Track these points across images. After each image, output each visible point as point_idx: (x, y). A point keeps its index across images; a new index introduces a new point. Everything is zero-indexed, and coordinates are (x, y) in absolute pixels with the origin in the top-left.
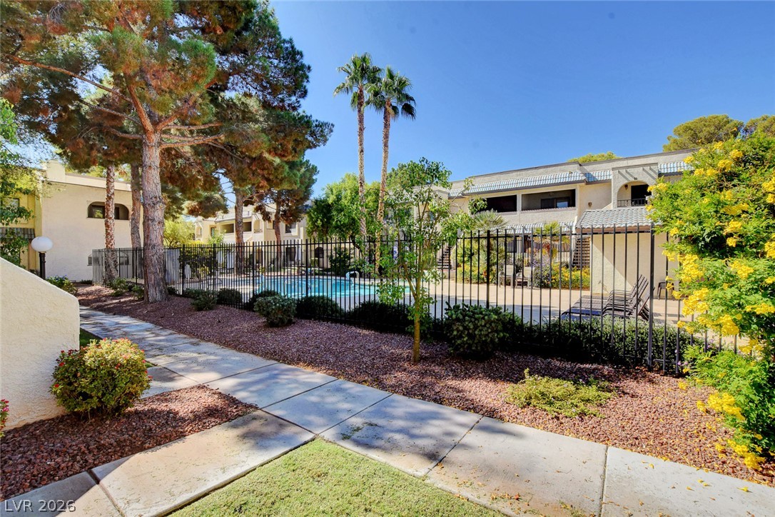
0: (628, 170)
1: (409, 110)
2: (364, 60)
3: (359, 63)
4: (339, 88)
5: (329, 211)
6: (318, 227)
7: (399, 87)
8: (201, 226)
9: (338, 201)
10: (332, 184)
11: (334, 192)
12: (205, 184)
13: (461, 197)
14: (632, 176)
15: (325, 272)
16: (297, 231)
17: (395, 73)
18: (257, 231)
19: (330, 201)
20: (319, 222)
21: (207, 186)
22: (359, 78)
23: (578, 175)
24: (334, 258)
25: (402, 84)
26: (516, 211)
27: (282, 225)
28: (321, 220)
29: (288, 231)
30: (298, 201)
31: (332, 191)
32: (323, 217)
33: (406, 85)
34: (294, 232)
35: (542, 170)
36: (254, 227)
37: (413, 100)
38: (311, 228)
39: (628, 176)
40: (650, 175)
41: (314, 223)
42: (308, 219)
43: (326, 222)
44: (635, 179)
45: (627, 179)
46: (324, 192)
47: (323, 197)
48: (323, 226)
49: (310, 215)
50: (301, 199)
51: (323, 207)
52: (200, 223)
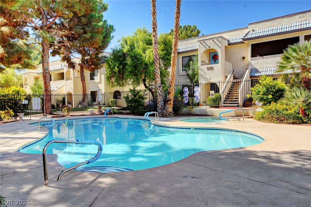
5: (124, 59)
6: (115, 72)
8: (27, 77)
9: (131, 50)
10: (126, 36)
11: (129, 43)
13: (242, 43)
15: (122, 111)
16: (99, 78)
18: (68, 79)
19: (125, 50)
20: (116, 68)
24: (130, 98)
27: (87, 73)
28: (118, 67)
29: (92, 78)
30: (97, 49)
31: (126, 42)
32: (119, 65)
34: (97, 79)
36: (66, 76)
38: (110, 74)
41: (112, 70)
42: (107, 66)
43: (122, 69)
46: (120, 44)
47: (119, 48)
48: (119, 71)
49: (109, 63)
50: (100, 47)
51: (120, 56)
52: (26, 75)
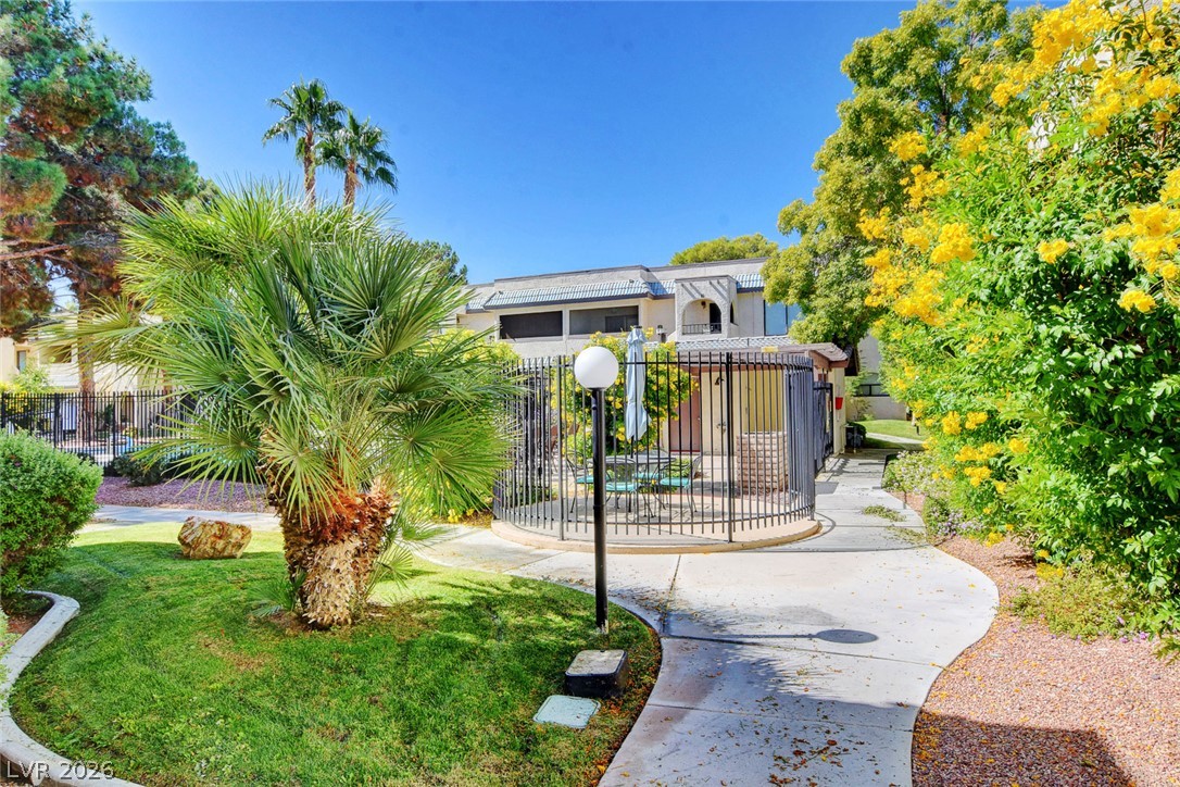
0: (694, 283)
1: (385, 176)
2: (314, 91)
3: (305, 96)
4: (272, 132)
7: (368, 145)
12: (32, 301)
13: (483, 311)
14: (697, 291)
17: (360, 121)
21: (36, 303)
22: (305, 118)
23: (640, 287)
25: (372, 139)
26: (561, 335)
33: (378, 141)
35: (594, 276)
37: (392, 163)
39: (693, 291)
40: (719, 292)
44: (702, 296)
45: (693, 296)
